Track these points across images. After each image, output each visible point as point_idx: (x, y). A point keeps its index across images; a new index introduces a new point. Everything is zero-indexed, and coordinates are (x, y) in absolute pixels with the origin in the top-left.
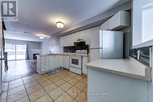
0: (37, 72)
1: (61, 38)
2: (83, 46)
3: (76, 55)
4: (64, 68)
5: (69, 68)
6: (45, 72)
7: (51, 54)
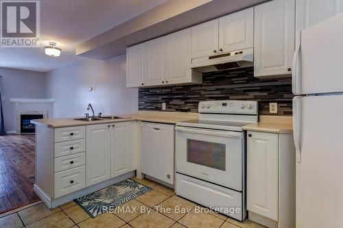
0: (35, 198)
1: (128, 50)
2: (232, 83)
3: (197, 121)
4: (145, 178)
5: (170, 181)
6: (71, 198)
7: (94, 119)
